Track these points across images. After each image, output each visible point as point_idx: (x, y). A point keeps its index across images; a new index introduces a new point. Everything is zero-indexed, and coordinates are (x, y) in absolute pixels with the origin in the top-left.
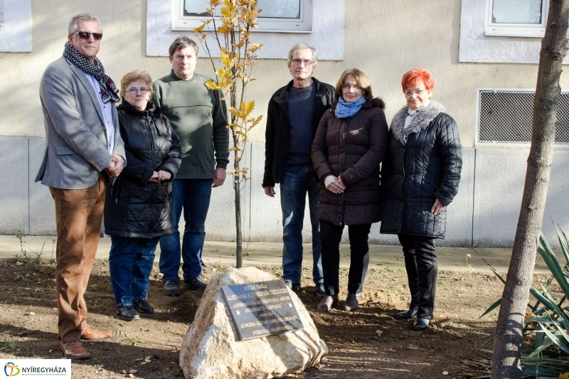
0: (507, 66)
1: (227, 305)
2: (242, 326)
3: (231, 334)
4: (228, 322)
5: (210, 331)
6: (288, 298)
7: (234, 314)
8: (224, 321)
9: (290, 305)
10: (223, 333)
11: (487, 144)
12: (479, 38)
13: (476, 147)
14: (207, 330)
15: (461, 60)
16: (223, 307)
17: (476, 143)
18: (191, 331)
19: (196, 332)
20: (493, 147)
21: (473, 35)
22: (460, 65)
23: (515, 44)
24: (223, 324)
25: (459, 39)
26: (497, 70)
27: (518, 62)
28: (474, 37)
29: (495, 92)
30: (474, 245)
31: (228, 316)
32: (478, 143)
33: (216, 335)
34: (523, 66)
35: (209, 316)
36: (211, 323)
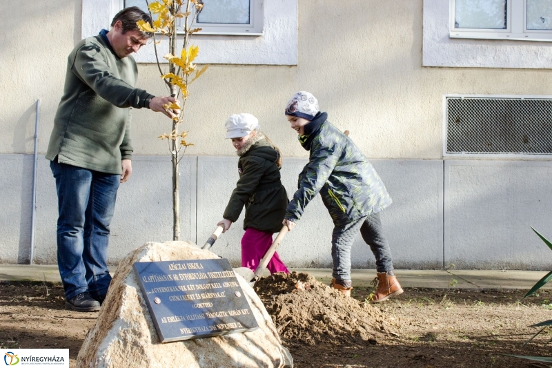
0: (475, 71)
1: (141, 290)
2: (164, 321)
3: (147, 333)
4: (142, 314)
5: (114, 328)
6: (234, 284)
7: (151, 303)
8: (135, 313)
9: (239, 294)
10: (134, 332)
11: (456, 155)
12: (443, 40)
13: (444, 158)
14: (110, 328)
15: (424, 65)
16: (136, 293)
17: (445, 154)
18: (90, 334)
19: (97, 334)
20: (463, 159)
21: (436, 38)
22: (424, 70)
23: (481, 47)
24: (134, 317)
25: (422, 41)
26: (463, 75)
27: (486, 66)
28: (438, 40)
29: (463, 98)
30: (446, 267)
31: (142, 305)
32: (447, 155)
33: (122, 334)
34: (491, 71)
35: (114, 309)
36: (116, 317)
